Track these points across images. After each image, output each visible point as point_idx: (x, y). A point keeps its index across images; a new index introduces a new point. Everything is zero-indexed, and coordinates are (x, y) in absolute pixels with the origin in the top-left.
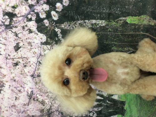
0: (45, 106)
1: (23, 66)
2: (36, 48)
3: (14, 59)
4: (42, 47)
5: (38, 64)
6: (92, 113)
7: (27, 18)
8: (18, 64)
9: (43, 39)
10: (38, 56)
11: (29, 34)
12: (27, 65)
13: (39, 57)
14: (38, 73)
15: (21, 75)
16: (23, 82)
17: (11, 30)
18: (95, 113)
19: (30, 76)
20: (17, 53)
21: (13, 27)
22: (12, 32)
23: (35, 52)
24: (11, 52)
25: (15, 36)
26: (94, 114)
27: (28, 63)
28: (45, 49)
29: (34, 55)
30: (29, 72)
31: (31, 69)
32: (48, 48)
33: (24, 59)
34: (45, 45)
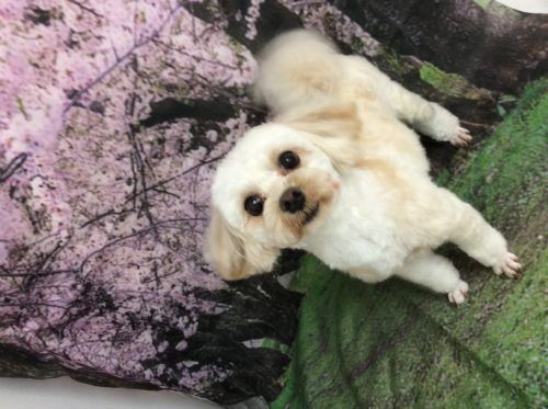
0: (40, 238)
1: (65, 37)
2: (154, 5)
4: (178, 13)
5: (122, 65)
6: (186, 317)
8: (52, 21)
10: (145, 34)
12: (82, 43)
13: (147, 42)
14: (102, 94)
15: (31, 68)
16: (20, 101)
18: (195, 319)
19: (65, 91)
23: (143, 14)
26: (191, 325)
29: (131, 25)
30: (69, 73)
31: (89, 67)
32: (194, 31)
33: (86, 15)
34: (190, 12)
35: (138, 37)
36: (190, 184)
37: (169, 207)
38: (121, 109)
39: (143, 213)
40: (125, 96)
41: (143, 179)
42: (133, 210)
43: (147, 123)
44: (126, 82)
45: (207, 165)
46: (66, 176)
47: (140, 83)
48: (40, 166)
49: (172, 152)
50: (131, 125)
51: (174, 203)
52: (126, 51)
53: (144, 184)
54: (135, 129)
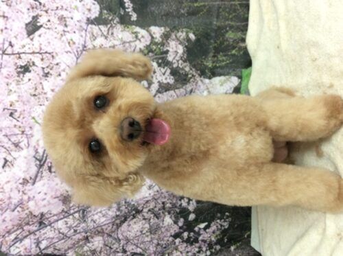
3: (21, 55)
9: (93, 10)
20: (32, 40)
24: (16, 37)
27: (55, 67)
28: (95, 34)
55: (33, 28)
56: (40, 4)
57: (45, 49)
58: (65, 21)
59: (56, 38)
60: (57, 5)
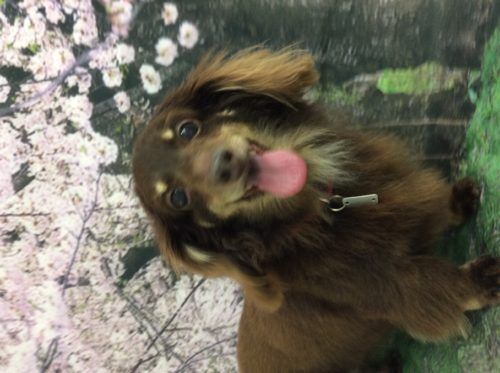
1: (35, 242)
2: (81, 184)
4: (102, 180)
5: (83, 240)
7: (65, 85)
8: (20, 236)
9: (108, 154)
10: (87, 209)
11: (66, 134)
12: (47, 240)
13: (91, 214)
14: (82, 270)
15: (26, 275)
16: (30, 302)
17: (9, 122)
19: (56, 280)
20: (21, 197)
21: (18, 110)
22: (12, 125)
23: (77, 195)
25: (20, 139)
27: (53, 233)
28: (111, 186)
29: (72, 208)
30: (51, 266)
31: (61, 254)
32: (122, 187)
33: (39, 218)
34: (112, 174)
35: (83, 214)
36: (193, 313)
37: (188, 341)
38: (101, 275)
39: (169, 355)
40: (98, 263)
41: (152, 325)
42: (158, 354)
43: (127, 276)
44: (93, 251)
45: (198, 290)
46: (92, 344)
47: (103, 248)
48: (70, 344)
49: (162, 292)
50: (115, 284)
51: (190, 337)
52: (80, 229)
53: (154, 329)
54: (120, 286)
55: (22, 180)
56: (32, 146)
57: (40, 209)
58: (67, 168)
59: (54, 193)
60: (56, 147)
